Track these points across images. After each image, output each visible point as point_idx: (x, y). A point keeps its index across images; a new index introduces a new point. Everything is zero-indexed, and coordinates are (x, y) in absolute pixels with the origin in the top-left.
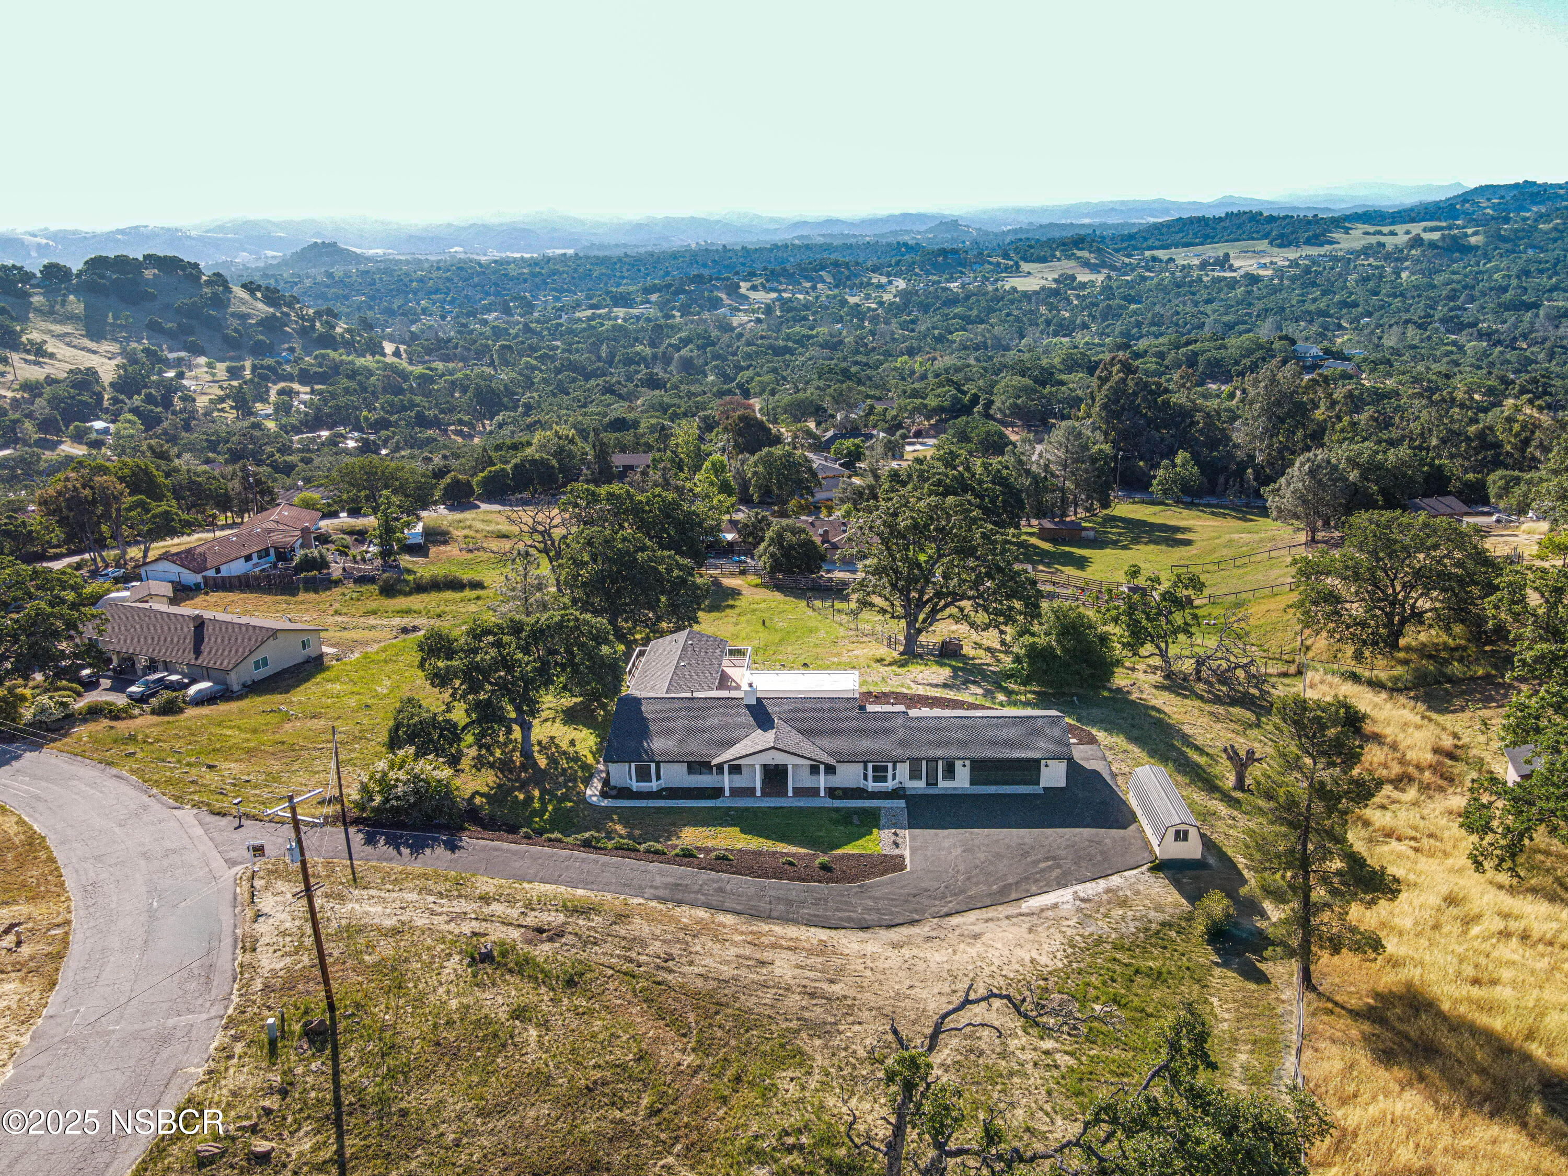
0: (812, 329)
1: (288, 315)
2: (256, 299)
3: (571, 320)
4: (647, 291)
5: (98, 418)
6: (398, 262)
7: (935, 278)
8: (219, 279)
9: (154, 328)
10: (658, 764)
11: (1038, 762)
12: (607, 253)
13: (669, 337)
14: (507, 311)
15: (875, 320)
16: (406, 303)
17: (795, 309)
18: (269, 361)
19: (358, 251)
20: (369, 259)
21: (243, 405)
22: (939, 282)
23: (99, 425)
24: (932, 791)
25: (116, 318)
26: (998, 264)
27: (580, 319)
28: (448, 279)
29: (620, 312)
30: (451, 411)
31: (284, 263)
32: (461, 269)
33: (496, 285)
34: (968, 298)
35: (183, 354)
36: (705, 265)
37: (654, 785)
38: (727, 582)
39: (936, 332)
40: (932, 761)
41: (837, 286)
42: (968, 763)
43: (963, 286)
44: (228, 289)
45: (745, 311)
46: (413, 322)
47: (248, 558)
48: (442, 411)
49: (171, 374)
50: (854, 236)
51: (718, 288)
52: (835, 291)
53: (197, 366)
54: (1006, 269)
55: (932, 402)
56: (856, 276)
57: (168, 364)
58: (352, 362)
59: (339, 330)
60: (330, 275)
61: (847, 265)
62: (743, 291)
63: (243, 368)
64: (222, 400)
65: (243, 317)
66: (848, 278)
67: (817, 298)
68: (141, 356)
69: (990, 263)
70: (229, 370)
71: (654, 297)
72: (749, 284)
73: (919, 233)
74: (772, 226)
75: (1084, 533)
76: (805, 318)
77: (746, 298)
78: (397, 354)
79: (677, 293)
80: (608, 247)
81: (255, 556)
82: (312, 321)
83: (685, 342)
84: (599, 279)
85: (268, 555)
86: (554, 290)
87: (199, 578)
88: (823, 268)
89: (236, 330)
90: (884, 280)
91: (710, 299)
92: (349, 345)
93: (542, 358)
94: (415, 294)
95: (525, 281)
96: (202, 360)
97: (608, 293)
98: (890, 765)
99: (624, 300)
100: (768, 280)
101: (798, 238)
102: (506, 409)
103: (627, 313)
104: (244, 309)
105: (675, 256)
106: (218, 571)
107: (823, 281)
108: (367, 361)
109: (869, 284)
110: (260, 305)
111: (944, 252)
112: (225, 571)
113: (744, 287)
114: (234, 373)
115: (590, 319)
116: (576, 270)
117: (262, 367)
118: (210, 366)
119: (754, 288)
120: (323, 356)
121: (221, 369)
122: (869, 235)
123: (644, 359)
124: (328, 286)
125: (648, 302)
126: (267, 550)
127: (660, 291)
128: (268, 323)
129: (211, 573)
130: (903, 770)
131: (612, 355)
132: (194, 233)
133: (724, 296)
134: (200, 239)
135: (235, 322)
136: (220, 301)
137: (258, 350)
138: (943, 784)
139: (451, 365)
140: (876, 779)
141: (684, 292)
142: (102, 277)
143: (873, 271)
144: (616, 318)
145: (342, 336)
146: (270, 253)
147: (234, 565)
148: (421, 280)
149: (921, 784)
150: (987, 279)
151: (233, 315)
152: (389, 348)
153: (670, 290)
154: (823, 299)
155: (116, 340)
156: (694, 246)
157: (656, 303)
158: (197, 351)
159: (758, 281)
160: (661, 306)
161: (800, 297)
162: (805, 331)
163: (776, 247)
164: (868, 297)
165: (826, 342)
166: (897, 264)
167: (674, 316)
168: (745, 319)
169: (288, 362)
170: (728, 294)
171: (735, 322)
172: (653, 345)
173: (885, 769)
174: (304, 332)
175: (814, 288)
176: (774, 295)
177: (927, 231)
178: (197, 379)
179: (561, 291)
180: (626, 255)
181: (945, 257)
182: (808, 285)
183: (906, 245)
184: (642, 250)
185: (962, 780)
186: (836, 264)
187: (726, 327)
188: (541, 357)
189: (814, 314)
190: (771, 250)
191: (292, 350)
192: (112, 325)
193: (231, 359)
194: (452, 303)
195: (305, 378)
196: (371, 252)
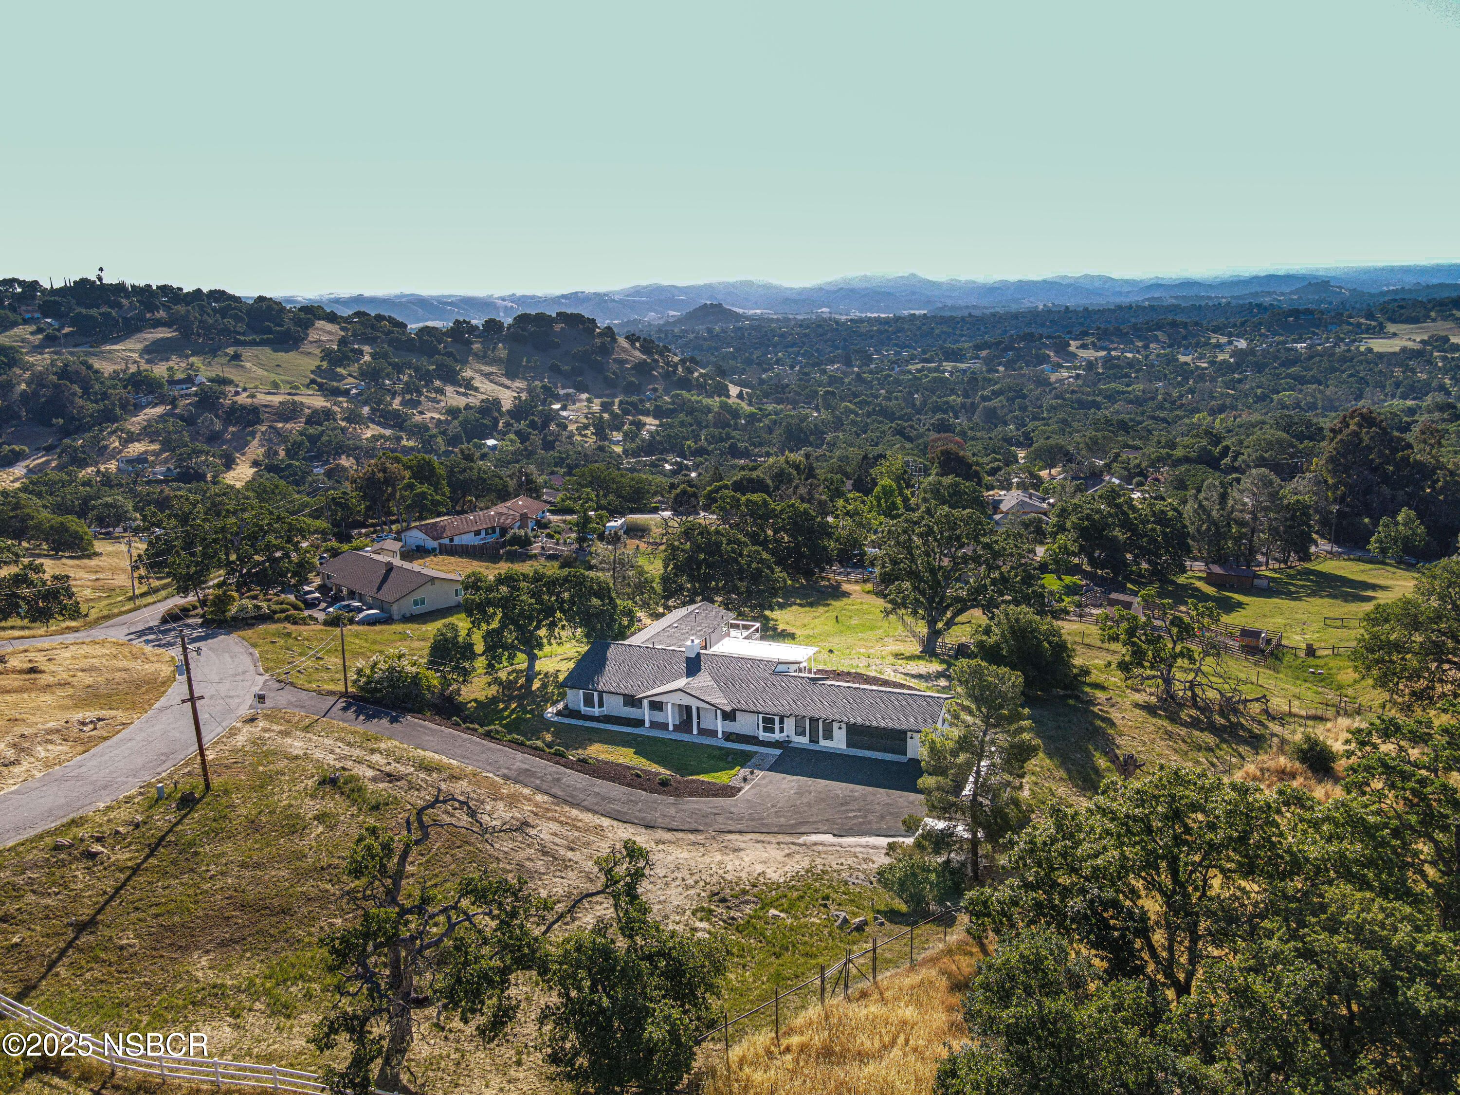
0: (1128, 386)
1: (657, 361)
2: (635, 348)
3: (903, 372)
4: (978, 347)
5: (493, 438)
6: (772, 320)
7: (1282, 338)
8: (609, 332)
9: (555, 370)
10: (601, 694)
11: (905, 732)
12: (954, 314)
13: (984, 389)
14: (848, 363)
15: (1201, 378)
16: (765, 355)
17: (1118, 366)
18: (634, 398)
19: (740, 311)
20: (747, 318)
21: (601, 432)
22: (1285, 343)
23: (491, 442)
24: (814, 747)
25: (528, 361)
26: (1359, 325)
27: (909, 372)
28: (806, 335)
29: (948, 366)
30: (761, 445)
31: (679, 321)
32: (819, 326)
33: (845, 340)
34: (1311, 358)
35: (571, 391)
36: (1043, 325)
37: (596, 711)
38: (846, 587)
39: (1259, 391)
40: (814, 721)
41: (1171, 346)
42: (844, 726)
43: (1310, 347)
44: (614, 340)
45: (1068, 368)
46: (765, 371)
47: (477, 533)
48: (753, 444)
49: (556, 406)
50: (1209, 298)
51: (1046, 346)
52: (1168, 351)
53: (580, 401)
54: (1368, 330)
55: (1179, 453)
56: (1194, 336)
57: (557, 398)
58: (700, 402)
59: (696, 374)
60: (709, 331)
61: (1185, 325)
62: (1072, 349)
63: (613, 403)
64: (586, 427)
65: (622, 362)
66: (1185, 338)
67: (1147, 357)
68: (539, 390)
69: (1350, 324)
70: (603, 405)
71: (984, 353)
72: (1079, 343)
73: (1283, 294)
74: (1126, 289)
75: (1256, 582)
76: (1127, 376)
77: (1075, 355)
78: (740, 396)
79: (1006, 350)
80: (960, 308)
81: (483, 533)
82: (675, 366)
83: (997, 394)
84: (939, 336)
85: (494, 532)
86: (897, 345)
87: (434, 544)
88: (1159, 327)
89: (614, 373)
90: (1224, 340)
91: (1037, 356)
92: (701, 388)
93: (860, 405)
94: (775, 346)
95: (872, 337)
96: (584, 396)
97: (941, 348)
98: (777, 719)
99: (955, 356)
100: (1099, 339)
101: (1148, 299)
102: (811, 445)
103: (954, 367)
104: (624, 356)
105: (1016, 316)
106: (452, 540)
107: (1157, 340)
108: (714, 402)
109: (1207, 344)
110: (637, 353)
111: (1296, 313)
112: (457, 541)
113: (1073, 345)
114: (605, 407)
115: (918, 371)
116: (919, 328)
117: (627, 403)
118: (589, 401)
119: (1084, 347)
120: (677, 395)
121: (596, 406)
122: (1224, 296)
123: (952, 408)
124: (705, 340)
125: (977, 357)
126: (493, 529)
127: (990, 347)
128: (641, 368)
129: (446, 541)
130: (790, 725)
131: (924, 403)
132: (617, 297)
133: (1052, 354)
134: (621, 302)
135: (615, 367)
136: (606, 350)
137: (630, 388)
138: (824, 743)
139: (779, 407)
140: (766, 729)
141: (1012, 348)
142: (524, 329)
143: (1214, 332)
144: (943, 372)
145: (697, 379)
146: (672, 313)
147: (464, 537)
148: (782, 336)
149: (805, 740)
150: (1342, 340)
151: (615, 360)
152: (734, 390)
153: (1000, 347)
154: (1152, 357)
155: (525, 379)
156: (1041, 307)
157: (984, 359)
158: (581, 388)
159: (1089, 340)
160: (988, 361)
161: (1130, 355)
162: (1120, 387)
163: (1120, 308)
164: (1201, 357)
165: (1137, 397)
166: (1243, 324)
167: (997, 371)
168: (1065, 374)
169: (649, 399)
170: (1056, 352)
171: (1053, 378)
172: (966, 395)
173: (772, 721)
174: (667, 375)
175: (1146, 347)
176: (1103, 353)
177: (1292, 293)
178: (576, 411)
179: (903, 347)
180: (970, 315)
181: (1297, 318)
182: (1140, 344)
183: (1259, 306)
184: (988, 312)
185: (839, 742)
186: (1174, 324)
187: (1042, 382)
188: (860, 403)
189: (1137, 372)
190: (1114, 311)
191: (655, 390)
192: (526, 367)
193: (607, 396)
194: (803, 355)
195: (658, 413)
196: (751, 312)
